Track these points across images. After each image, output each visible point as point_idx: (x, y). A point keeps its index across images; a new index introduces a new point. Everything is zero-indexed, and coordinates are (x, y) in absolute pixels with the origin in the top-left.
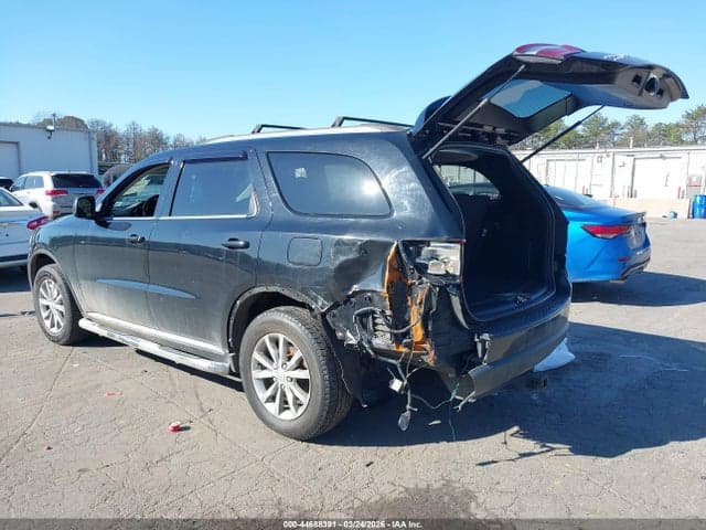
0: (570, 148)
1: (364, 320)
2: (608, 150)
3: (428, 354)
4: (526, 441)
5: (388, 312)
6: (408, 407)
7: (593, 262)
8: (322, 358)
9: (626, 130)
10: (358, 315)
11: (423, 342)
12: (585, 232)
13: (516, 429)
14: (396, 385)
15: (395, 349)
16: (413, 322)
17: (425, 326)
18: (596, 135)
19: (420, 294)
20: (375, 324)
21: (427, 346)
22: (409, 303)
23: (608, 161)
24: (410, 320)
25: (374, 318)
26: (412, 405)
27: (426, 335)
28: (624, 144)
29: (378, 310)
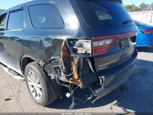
0: (136, 11)
1: (57, 70)
2: (146, 12)
3: (80, 84)
4: (119, 107)
5: (64, 68)
6: (73, 103)
7: (143, 41)
8: (44, 82)
9: (150, 7)
10: (55, 68)
11: (78, 79)
12: (140, 32)
13: (116, 101)
14: (68, 95)
15: (67, 82)
16: (74, 71)
17: (78, 73)
18: (143, 8)
19: (76, 61)
20: (60, 72)
21: (79, 81)
22: (72, 64)
23: (145, 14)
24: (73, 70)
25: (60, 69)
26: (74, 102)
27: (79, 77)
28: (150, 10)
29: (60, 67)
